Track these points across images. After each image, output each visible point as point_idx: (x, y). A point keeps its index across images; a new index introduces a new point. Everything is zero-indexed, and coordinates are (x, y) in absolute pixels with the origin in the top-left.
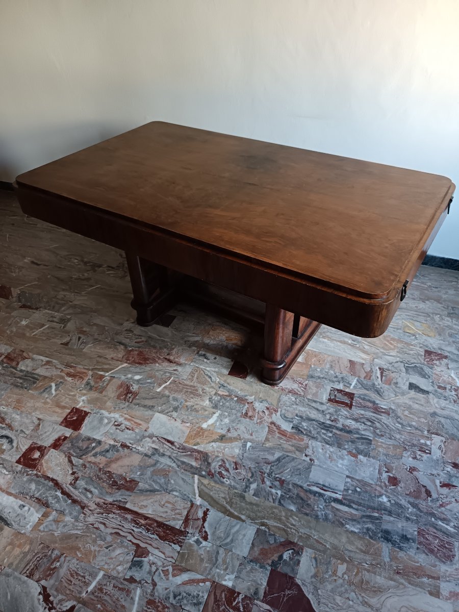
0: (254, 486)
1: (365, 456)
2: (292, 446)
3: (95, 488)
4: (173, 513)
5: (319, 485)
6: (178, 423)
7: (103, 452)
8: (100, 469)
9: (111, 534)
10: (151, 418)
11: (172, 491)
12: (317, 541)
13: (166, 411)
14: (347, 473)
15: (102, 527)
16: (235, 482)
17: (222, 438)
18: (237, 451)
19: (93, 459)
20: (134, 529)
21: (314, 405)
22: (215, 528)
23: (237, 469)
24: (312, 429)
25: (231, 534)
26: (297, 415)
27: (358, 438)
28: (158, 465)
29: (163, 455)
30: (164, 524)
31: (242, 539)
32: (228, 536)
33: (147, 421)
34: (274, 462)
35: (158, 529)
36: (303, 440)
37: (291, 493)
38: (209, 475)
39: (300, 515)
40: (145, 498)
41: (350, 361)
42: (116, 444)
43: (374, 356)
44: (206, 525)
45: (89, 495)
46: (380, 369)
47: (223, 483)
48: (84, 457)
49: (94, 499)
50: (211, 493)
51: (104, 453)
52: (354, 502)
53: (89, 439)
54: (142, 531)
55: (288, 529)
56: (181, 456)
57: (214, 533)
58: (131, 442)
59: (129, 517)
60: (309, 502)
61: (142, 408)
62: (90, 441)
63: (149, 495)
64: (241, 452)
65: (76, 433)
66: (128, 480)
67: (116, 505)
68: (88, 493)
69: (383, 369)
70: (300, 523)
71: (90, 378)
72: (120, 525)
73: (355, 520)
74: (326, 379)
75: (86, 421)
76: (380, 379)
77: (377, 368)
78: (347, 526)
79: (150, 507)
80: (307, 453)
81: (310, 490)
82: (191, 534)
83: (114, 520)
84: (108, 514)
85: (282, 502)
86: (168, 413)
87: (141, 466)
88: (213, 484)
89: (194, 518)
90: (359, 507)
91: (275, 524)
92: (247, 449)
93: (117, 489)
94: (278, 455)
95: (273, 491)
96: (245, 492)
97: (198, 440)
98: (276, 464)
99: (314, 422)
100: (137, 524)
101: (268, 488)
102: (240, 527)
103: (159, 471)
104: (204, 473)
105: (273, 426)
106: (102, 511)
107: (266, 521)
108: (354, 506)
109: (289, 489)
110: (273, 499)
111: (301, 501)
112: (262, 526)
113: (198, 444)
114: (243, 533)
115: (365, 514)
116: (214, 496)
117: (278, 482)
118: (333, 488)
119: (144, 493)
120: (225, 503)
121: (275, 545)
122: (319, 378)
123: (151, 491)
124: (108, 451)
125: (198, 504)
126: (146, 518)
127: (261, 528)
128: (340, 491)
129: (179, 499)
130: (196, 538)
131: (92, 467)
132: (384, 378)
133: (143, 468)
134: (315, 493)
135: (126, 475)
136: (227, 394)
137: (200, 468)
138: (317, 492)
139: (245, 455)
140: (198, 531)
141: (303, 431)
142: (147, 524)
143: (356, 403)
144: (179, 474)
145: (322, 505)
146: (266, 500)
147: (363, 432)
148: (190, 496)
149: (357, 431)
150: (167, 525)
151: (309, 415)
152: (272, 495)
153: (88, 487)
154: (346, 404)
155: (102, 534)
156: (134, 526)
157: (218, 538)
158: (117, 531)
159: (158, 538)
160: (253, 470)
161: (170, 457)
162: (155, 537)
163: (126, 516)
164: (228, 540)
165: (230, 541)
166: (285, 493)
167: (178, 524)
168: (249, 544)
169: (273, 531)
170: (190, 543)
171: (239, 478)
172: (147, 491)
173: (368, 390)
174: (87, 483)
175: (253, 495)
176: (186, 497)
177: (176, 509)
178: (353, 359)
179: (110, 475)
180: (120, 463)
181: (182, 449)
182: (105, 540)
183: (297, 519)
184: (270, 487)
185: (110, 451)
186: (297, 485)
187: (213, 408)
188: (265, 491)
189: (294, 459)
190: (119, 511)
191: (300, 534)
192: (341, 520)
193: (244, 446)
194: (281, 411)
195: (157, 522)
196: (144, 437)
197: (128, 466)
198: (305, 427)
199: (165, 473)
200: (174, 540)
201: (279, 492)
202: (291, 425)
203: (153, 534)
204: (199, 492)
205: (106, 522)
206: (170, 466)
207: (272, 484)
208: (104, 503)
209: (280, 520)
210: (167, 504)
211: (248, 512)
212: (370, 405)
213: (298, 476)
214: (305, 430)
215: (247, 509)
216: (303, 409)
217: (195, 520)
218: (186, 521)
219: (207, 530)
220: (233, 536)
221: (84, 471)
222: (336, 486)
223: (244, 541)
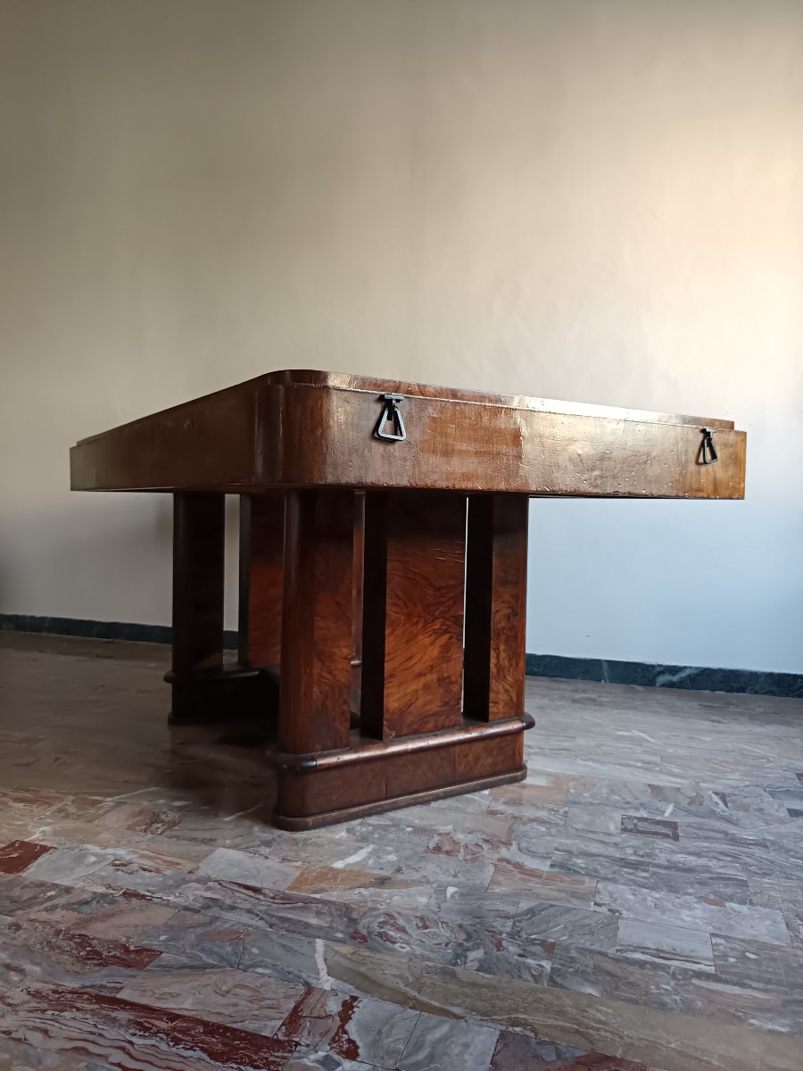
0: (476, 955)
1: (742, 902)
2: (559, 891)
3: (36, 964)
4: (256, 1007)
5: (648, 951)
6: (274, 863)
7: (73, 904)
8: (58, 932)
9: (62, 1051)
10: (207, 856)
11: (255, 966)
12: (680, 1052)
13: (244, 846)
14: (710, 929)
15: (36, 1038)
16: (425, 949)
17: (382, 882)
18: (424, 900)
19: (44, 916)
20: (134, 1039)
21: (591, 836)
22: (380, 1033)
23: (426, 927)
24: (599, 867)
25: (427, 1043)
26: (557, 849)
27: (712, 878)
28: (218, 924)
29: (233, 908)
30: (227, 1029)
31: (461, 1054)
32: (418, 1047)
33: (198, 859)
34: (519, 915)
35: (207, 1039)
36: (583, 883)
37: (578, 965)
38: (353, 938)
39: (614, 1004)
40: (175, 980)
41: (649, 785)
42: (111, 891)
43: (697, 780)
44: (351, 1027)
45: (15, 977)
46: (717, 794)
47: (394, 950)
48: (20, 912)
49: (27, 983)
50: (363, 969)
51: (75, 906)
52: (750, 978)
53: (42, 885)
54: (157, 1044)
55: (591, 1031)
56: (278, 909)
57: (374, 1044)
58: (151, 889)
59: (123, 1016)
60: (632, 979)
61: (184, 842)
62: (43, 888)
63: (188, 975)
64: (433, 901)
65: (11, 876)
66: (132, 948)
67: (90, 995)
68: (12, 973)
69: (723, 794)
70: (618, 1020)
71: (69, 803)
72: (91, 1033)
73: (769, 1010)
74: (606, 805)
75: (40, 860)
76: (722, 805)
77: (710, 792)
78: (752, 1021)
79: (187, 998)
80: (598, 900)
81: (627, 958)
82: (308, 1046)
83: (74, 1024)
84: (61, 1011)
85: (559, 980)
86: (247, 848)
87: (171, 927)
88: (367, 954)
89: (315, 1013)
90: (769, 987)
91: (550, 1022)
92: (449, 895)
93: (99, 965)
94: (524, 905)
95: (530, 961)
96: (455, 964)
97: (323, 885)
98: (526, 917)
99: (600, 858)
100: (146, 1029)
101: (516, 957)
102: (452, 1028)
103: (219, 934)
104: (340, 935)
105: (505, 863)
106: (44, 1005)
107: (521, 1016)
108: (754, 984)
109: (572, 958)
110: (533, 975)
111: (609, 978)
112: (512, 1026)
113: (323, 890)
114: (464, 1040)
115: (790, 998)
116: (369, 973)
117: (539, 947)
118: (687, 954)
119: (176, 972)
120: (401, 985)
121: (560, 1064)
122: (591, 804)
123: (192, 967)
124: (87, 903)
125: (327, 987)
126: (173, 1017)
127: (510, 1029)
128: (707, 959)
129: (272, 980)
130: (321, 1054)
131: (36, 929)
132: (729, 805)
133: (175, 931)
134: (642, 964)
135: (127, 941)
136: (389, 823)
137: (331, 927)
138: (646, 962)
139: (444, 906)
140: (327, 1039)
141: (579, 870)
142: (174, 1029)
143: (685, 832)
144: (274, 937)
145: (668, 984)
146: (513, 977)
147: (719, 871)
148: (304, 975)
149: (707, 870)
150: (235, 1030)
151: (586, 849)
152: (528, 968)
153: (15, 963)
154: (666, 836)
155: (31, 1052)
156: (134, 1035)
157: (388, 1053)
158: (81, 1044)
159: (205, 1056)
160: (470, 929)
161: (249, 911)
162: (198, 1053)
163: (114, 1015)
164: (421, 1056)
165: (426, 1058)
166: (561, 964)
167: (271, 1027)
168: (483, 1064)
169: (547, 1035)
170: (305, 1065)
171: (435, 942)
172: (182, 967)
173: (704, 818)
174: (14, 955)
175: (478, 970)
176: (291, 976)
177: (264, 999)
178: (655, 783)
179: (84, 941)
180: (116, 921)
181: (282, 899)
182: (40, 1062)
183: (610, 1011)
184: (520, 955)
185: (94, 903)
186: (591, 951)
187: (358, 841)
188: (510, 963)
189: (568, 910)
190: (96, 1006)
191: (628, 1040)
192: (732, 1011)
193: (441, 890)
194: (519, 844)
195: (205, 1024)
196: (185, 881)
197: (136, 926)
198: (583, 865)
199: (236, 936)
200: (256, 1061)
201: (547, 965)
202: (549, 863)
203: (191, 1049)
204: (329, 967)
205: (49, 1027)
206: (250, 926)
207: (524, 950)
208: (55, 992)
209: (561, 1013)
210: (237, 990)
211: (468, 1000)
212: (718, 836)
213: (587, 937)
214: (582, 868)
215: (466, 995)
216: (569, 842)
217: (319, 1018)
218: (294, 1020)
219: (354, 1037)
220: (434, 1048)
221: (12, 935)
222: (692, 951)
223: (466, 1057)
